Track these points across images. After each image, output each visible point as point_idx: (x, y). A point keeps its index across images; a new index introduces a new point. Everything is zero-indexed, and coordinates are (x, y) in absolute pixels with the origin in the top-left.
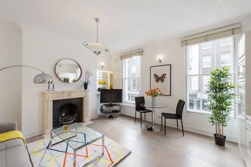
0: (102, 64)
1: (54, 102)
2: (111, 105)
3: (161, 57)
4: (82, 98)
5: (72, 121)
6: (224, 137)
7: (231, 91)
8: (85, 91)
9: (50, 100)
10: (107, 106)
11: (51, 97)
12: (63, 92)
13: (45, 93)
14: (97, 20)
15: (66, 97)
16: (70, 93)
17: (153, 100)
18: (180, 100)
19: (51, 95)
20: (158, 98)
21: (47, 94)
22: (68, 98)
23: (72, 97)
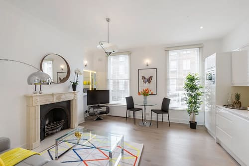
0: (86, 62)
1: (42, 107)
2: (99, 107)
3: (148, 61)
4: (70, 101)
5: (60, 129)
6: (196, 123)
7: (200, 91)
8: (74, 93)
9: (38, 106)
10: (94, 108)
11: (39, 101)
12: (53, 95)
13: (32, 97)
14: (108, 20)
15: (55, 101)
16: (60, 95)
17: (145, 99)
18: (164, 98)
19: (38, 98)
20: (149, 98)
21: (34, 98)
22: (58, 101)
23: (61, 100)
